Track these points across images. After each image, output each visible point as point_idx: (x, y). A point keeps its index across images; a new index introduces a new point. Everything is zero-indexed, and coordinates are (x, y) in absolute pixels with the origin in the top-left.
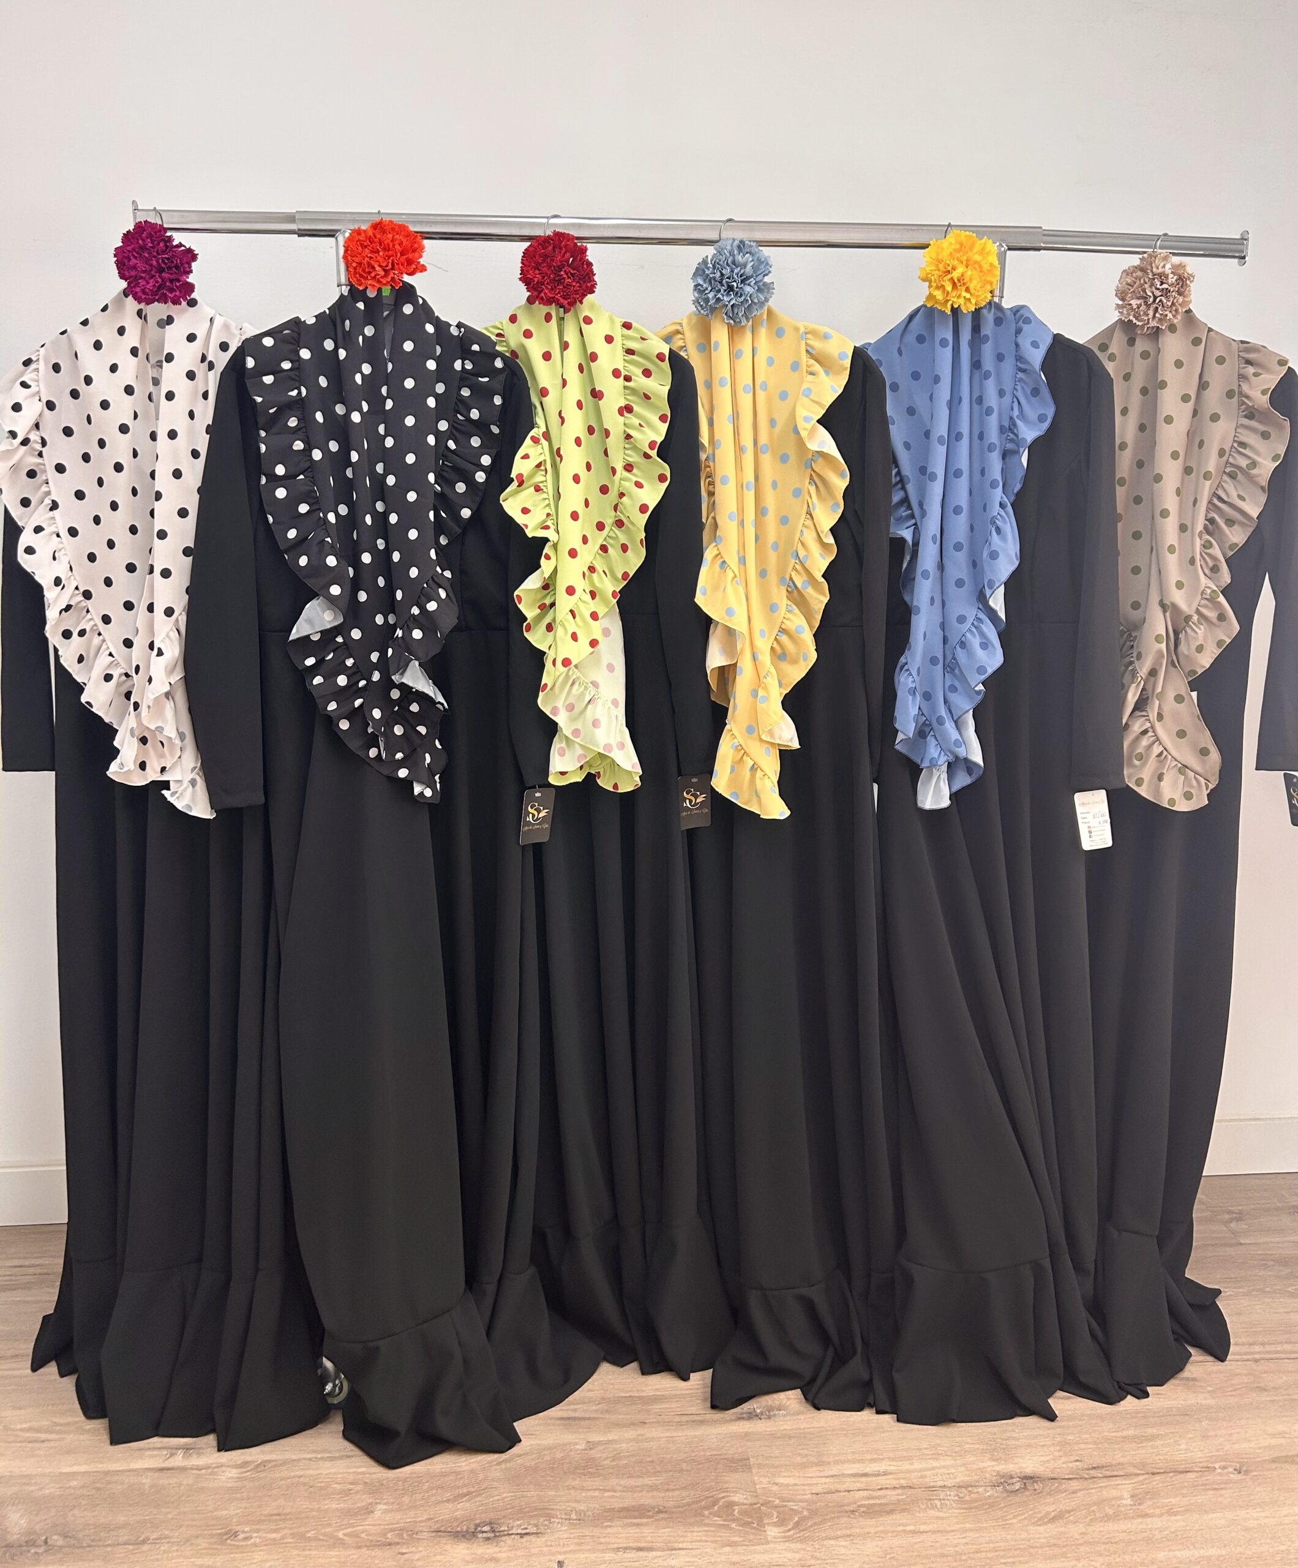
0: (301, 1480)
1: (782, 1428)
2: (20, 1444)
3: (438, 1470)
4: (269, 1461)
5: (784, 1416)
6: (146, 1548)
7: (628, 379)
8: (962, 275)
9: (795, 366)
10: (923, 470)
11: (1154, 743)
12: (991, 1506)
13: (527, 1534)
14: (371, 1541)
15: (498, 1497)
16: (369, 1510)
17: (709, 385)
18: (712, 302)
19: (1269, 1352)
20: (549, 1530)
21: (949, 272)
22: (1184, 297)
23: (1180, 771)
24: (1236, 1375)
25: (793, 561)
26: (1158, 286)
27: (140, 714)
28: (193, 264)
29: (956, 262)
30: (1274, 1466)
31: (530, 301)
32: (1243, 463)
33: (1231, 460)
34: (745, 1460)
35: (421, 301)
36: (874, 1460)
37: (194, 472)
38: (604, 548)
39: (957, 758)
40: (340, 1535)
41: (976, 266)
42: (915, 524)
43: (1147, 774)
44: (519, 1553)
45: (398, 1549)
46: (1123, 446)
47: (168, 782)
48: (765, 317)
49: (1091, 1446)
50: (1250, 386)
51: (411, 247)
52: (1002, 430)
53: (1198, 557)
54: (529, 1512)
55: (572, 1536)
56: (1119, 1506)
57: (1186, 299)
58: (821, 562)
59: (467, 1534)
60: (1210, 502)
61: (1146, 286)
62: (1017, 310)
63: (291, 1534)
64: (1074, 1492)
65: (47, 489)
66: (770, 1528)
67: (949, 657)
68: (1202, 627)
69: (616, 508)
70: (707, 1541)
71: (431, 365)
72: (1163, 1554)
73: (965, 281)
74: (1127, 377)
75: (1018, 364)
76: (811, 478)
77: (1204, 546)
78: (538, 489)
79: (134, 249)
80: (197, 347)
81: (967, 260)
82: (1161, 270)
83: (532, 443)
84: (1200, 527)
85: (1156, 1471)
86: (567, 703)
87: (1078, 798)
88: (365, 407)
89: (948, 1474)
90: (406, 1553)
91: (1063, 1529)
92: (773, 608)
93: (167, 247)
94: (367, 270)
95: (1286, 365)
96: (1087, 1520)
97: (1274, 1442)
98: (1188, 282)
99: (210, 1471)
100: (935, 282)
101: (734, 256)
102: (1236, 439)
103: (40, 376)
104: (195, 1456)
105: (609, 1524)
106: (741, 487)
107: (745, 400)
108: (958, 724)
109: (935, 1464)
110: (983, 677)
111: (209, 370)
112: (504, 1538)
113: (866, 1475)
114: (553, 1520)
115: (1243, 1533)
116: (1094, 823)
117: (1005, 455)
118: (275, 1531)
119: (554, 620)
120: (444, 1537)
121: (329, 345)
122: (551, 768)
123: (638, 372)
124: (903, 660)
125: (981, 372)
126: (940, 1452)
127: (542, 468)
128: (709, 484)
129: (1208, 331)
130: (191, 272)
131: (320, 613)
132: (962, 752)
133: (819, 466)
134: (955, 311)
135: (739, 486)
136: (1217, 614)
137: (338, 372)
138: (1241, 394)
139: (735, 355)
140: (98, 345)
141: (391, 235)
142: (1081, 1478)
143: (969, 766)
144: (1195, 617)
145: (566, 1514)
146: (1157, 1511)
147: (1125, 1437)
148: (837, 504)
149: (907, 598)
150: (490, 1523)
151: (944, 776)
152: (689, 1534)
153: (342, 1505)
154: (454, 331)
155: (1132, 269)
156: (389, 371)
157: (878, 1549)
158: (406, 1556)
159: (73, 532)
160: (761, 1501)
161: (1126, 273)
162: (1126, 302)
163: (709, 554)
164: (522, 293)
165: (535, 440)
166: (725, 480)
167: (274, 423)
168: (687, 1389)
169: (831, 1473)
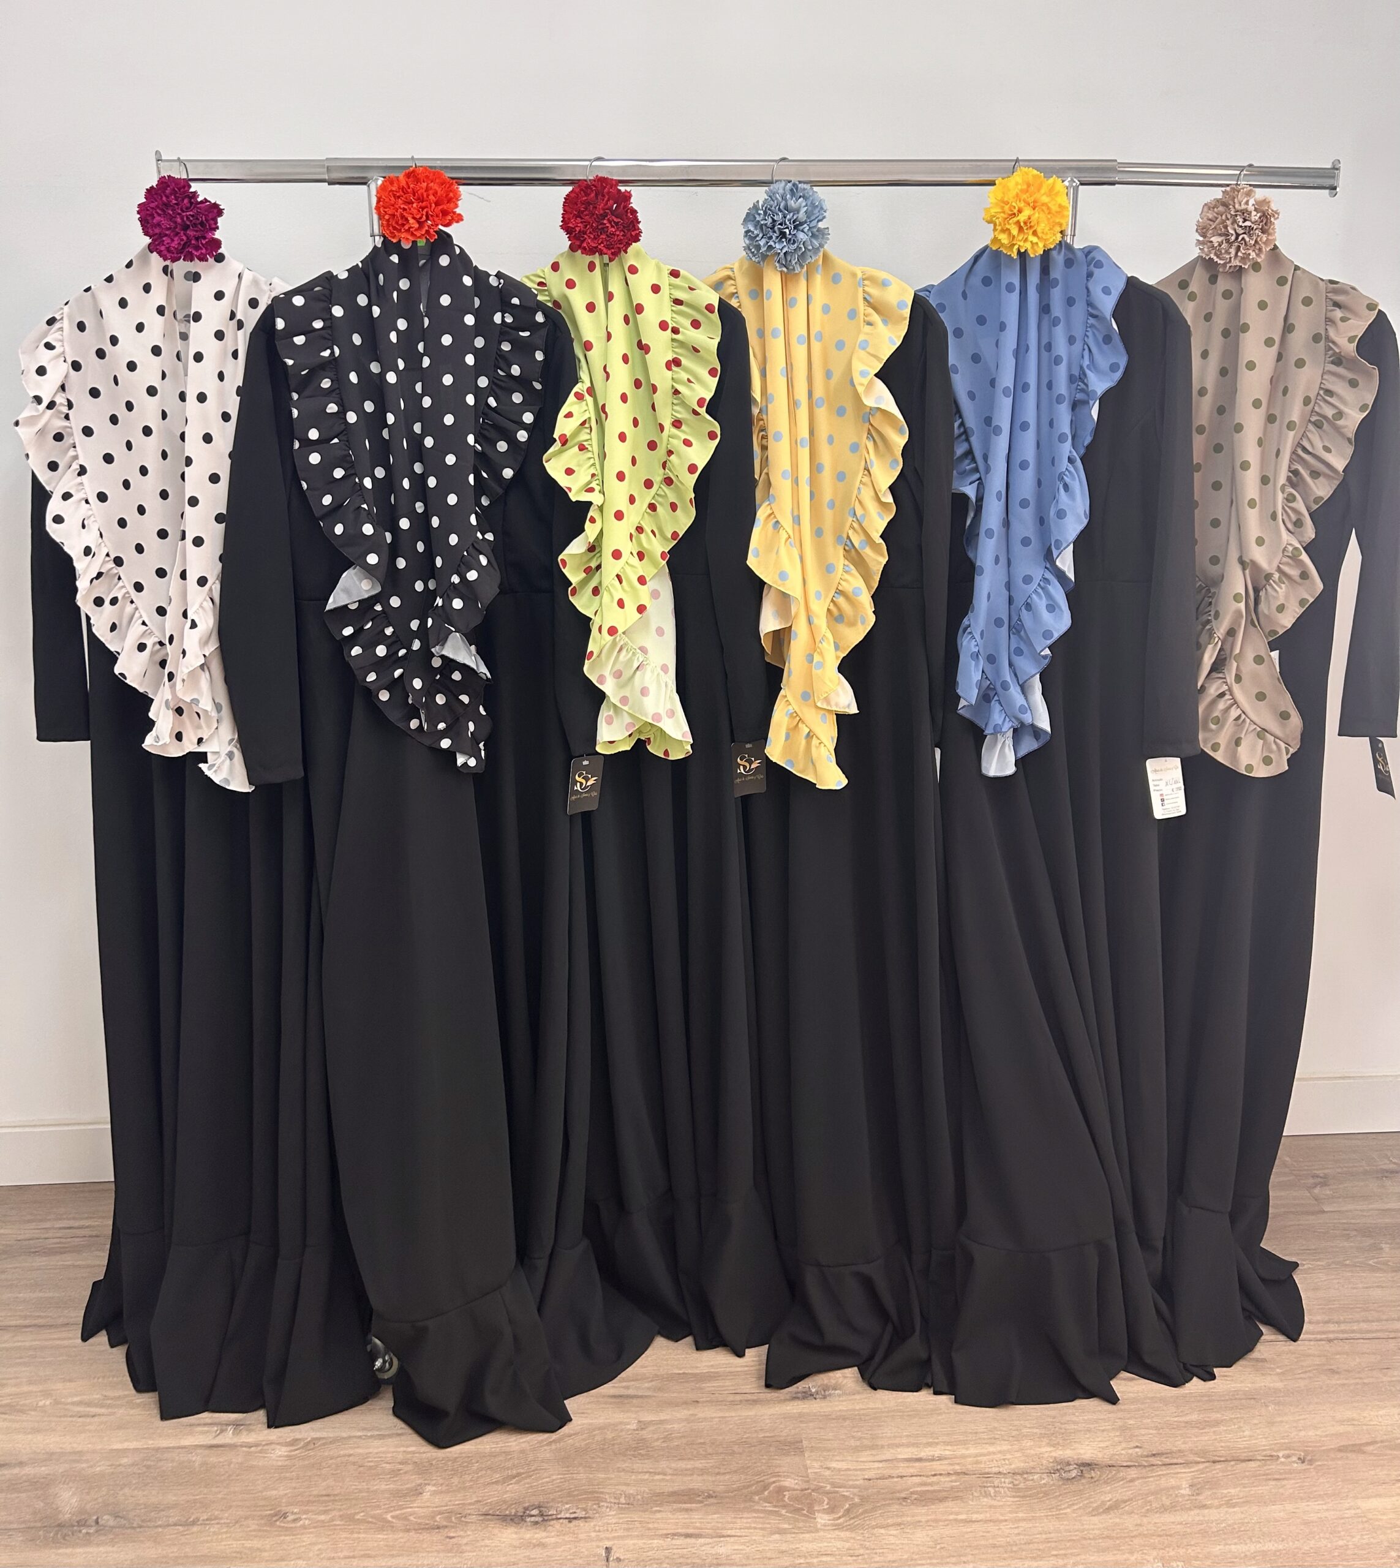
0: (351, 1459)
1: (836, 1409)
2: (71, 1419)
3: (488, 1451)
4: (319, 1439)
5: (839, 1396)
6: (195, 1529)
7: (675, 331)
8: (1029, 218)
9: (853, 314)
10: (988, 421)
11: (1232, 705)
12: (1046, 1494)
13: (575, 1518)
14: (420, 1524)
15: (547, 1480)
16: (417, 1492)
17: (761, 334)
18: (763, 249)
19: (1343, 1332)
20: (597, 1515)
21: (1014, 214)
22: (1269, 234)
23: (1259, 736)
24: (1309, 1356)
25: (851, 519)
26: (1240, 224)
27: (174, 685)
28: (219, 220)
29: (1022, 205)
30: (1340, 1455)
31: (573, 248)
32: (1330, 412)
33: (1317, 409)
34: (797, 1442)
35: (458, 251)
36: (929, 1444)
37: (225, 436)
38: (652, 507)
39: (1022, 724)
40: (389, 1517)
41: (1044, 208)
42: (980, 479)
43: (1223, 738)
44: (567, 1538)
45: (445, 1532)
46: (1202, 392)
47: (206, 753)
48: (820, 262)
49: (1151, 1431)
50: (1337, 330)
51: (447, 195)
52: (1072, 379)
53: (1280, 511)
54: (577, 1495)
55: (621, 1521)
56: (1176, 1496)
57: (1270, 238)
58: (879, 522)
59: (517, 1519)
60: (1294, 452)
61: (1229, 223)
62: (1089, 251)
63: (341, 1516)
64: (1132, 1480)
65: (74, 453)
66: (820, 1515)
67: (1015, 618)
68: (1283, 586)
69: (664, 465)
70: (755, 1528)
71: (469, 320)
72: (1219, 1547)
73: (1032, 224)
74: (1208, 317)
75: (1090, 309)
76: (869, 433)
77: (1287, 500)
78: (582, 448)
79: (157, 207)
80: (225, 304)
81: (1035, 202)
82: (1243, 207)
83: (575, 399)
84: (1282, 480)
85: (1217, 1459)
86: (615, 669)
87: (1151, 765)
88: (401, 364)
89: (1004, 1460)
90: (453, 1537)
91: (1118, 1520)
92: (829, 569)
93: (191, 203)
94: (400, 222)
95: (1374, 310)
96: (1143, 1510)
97: (1341, 1429)
98: (1272, 219)
99: (259, 1448)
100: (1000, 225)
101: (786, 200)
102: (1322, 386)
103: (64, 335)
104: (245, 1433)
105: (658, 1508)
106: (794, 443)
107: (800, 353)
108: (1024, 689)
109: (991, 1449)
110: (1049, 642)
111: (239, 329)
112: (552, 1523)
113: (920, 1460)
114: (602, 1504)
115: (1302, 1527)
116: (1166, 790)
117: (1075, 405)
118: (325, 1512)
119: (600, 583)
120: (492, 1520)
121: (362, 300)
122: (598, 738)
123: (687, 323)
124: (965, 622)
125: (1050, 317)
126: (997, 1436)
127: (587, 425)
128: (763, 437)
129: (1295, 270)
130: (218, 228)
131: (358, 583)
132: (1027, 718)
133: (877, 421)
134: (1023, 255)
135: (793, 442)
136: (1300, 572)
137: (373, 331)
138: (1328, 338)
139: (788, 303)
140: (123, 303)
141: (425, 184)
142: (1139, 1466)
143: (1036, 732)
144: (1276, 576)
145: (615, 1498)
146: (1216, 1502)
147: (1187, 1422)
148: (896, 461)
149: (971, 555)
150: (539, 1507)
151: (1009, 742)
152: (738, 1521)
153: (392, 1486)
154: (493, 282)
155: (1214, 203)
156: (426, 326)
157: (929, 1539)
158: (453, 1540)
159: (102, 497)
160: (813, 1487)
161: (1208, 207)
162: (1207, 239)
163: (761, 514)
164: (563, 241)
165: (579, 397)
166: (778, 437)
167: (307, 384)
168: (742, 1366)
169: (884, 1458)
